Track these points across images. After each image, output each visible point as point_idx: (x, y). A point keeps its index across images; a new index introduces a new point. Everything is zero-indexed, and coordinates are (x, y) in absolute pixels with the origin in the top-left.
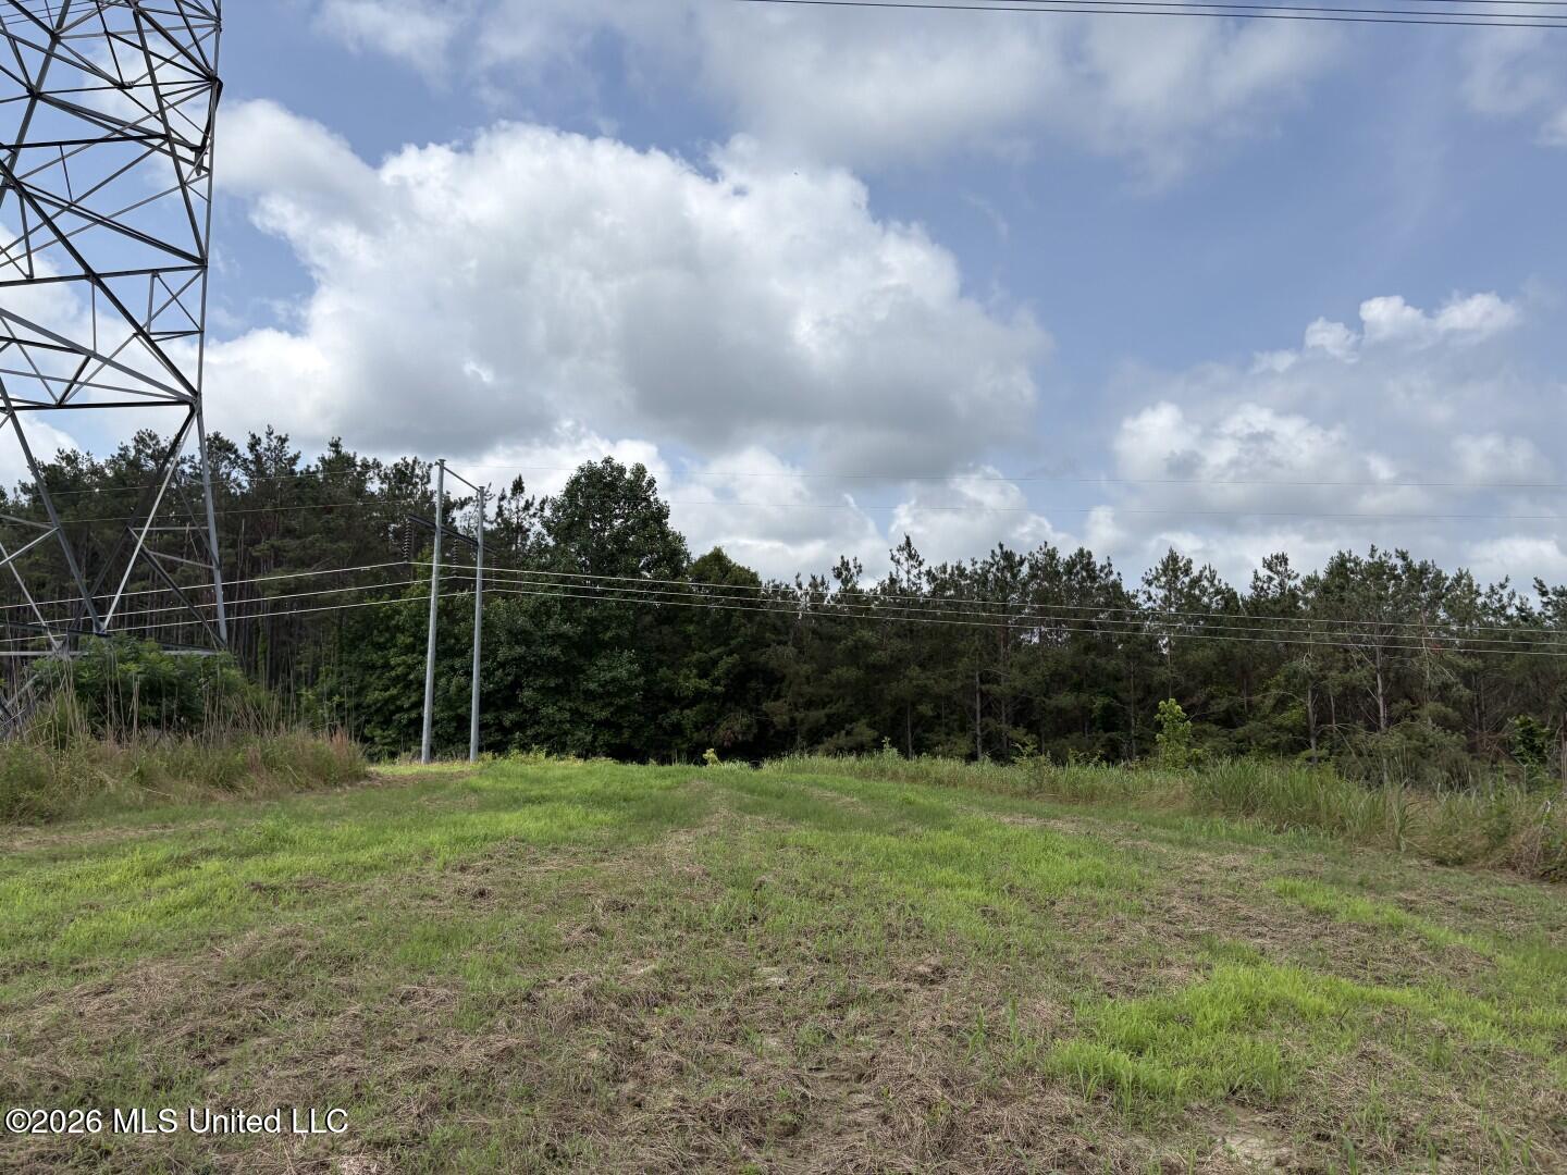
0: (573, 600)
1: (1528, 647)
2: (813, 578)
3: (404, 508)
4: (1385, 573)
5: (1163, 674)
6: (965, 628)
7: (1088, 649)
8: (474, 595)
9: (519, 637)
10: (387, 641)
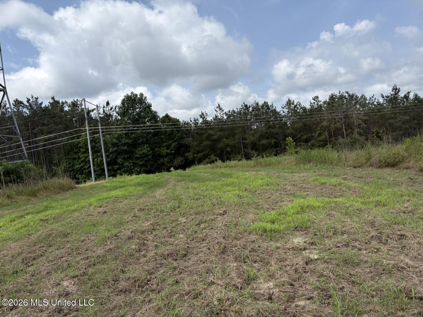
0: (128, 133)
1: (380, 112)
2: (194, 118)
3: (77, 114)
4: (343, 98)
5: (289, 131)
6: (237, 126)
7: (269, 128)
8: (100, 135)
9: (115, 145)
10: (78, 151)
